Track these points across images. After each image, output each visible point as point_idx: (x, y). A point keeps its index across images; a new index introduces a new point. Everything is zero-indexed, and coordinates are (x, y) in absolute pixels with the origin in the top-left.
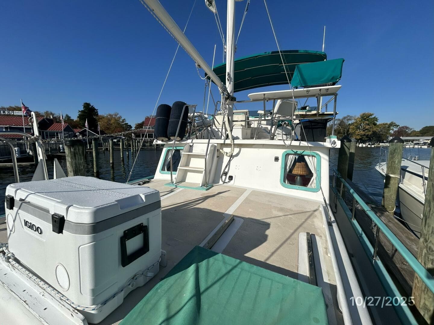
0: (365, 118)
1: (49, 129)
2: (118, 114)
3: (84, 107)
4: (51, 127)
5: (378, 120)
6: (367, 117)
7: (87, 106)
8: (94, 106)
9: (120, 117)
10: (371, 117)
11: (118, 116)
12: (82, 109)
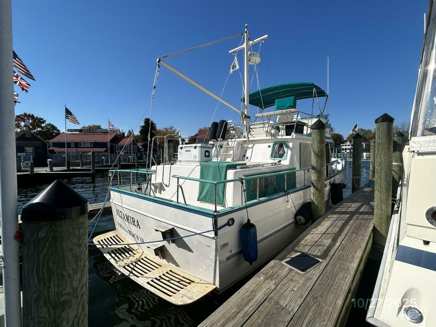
1: (120, 143)
2: (173, 128)
3: (145, 122)
4: (121, 142)
7: (147, 121)
8: (153, 121)
9: (174, 131)
11: (173, 129)
12: (143, 124)
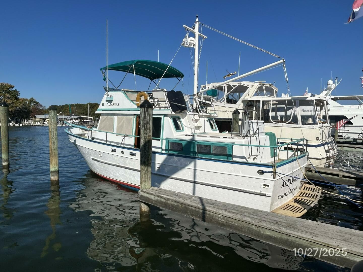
0: (6, 89)
5: (20, 95)
6: (7, 89)
10: (11, 89)
